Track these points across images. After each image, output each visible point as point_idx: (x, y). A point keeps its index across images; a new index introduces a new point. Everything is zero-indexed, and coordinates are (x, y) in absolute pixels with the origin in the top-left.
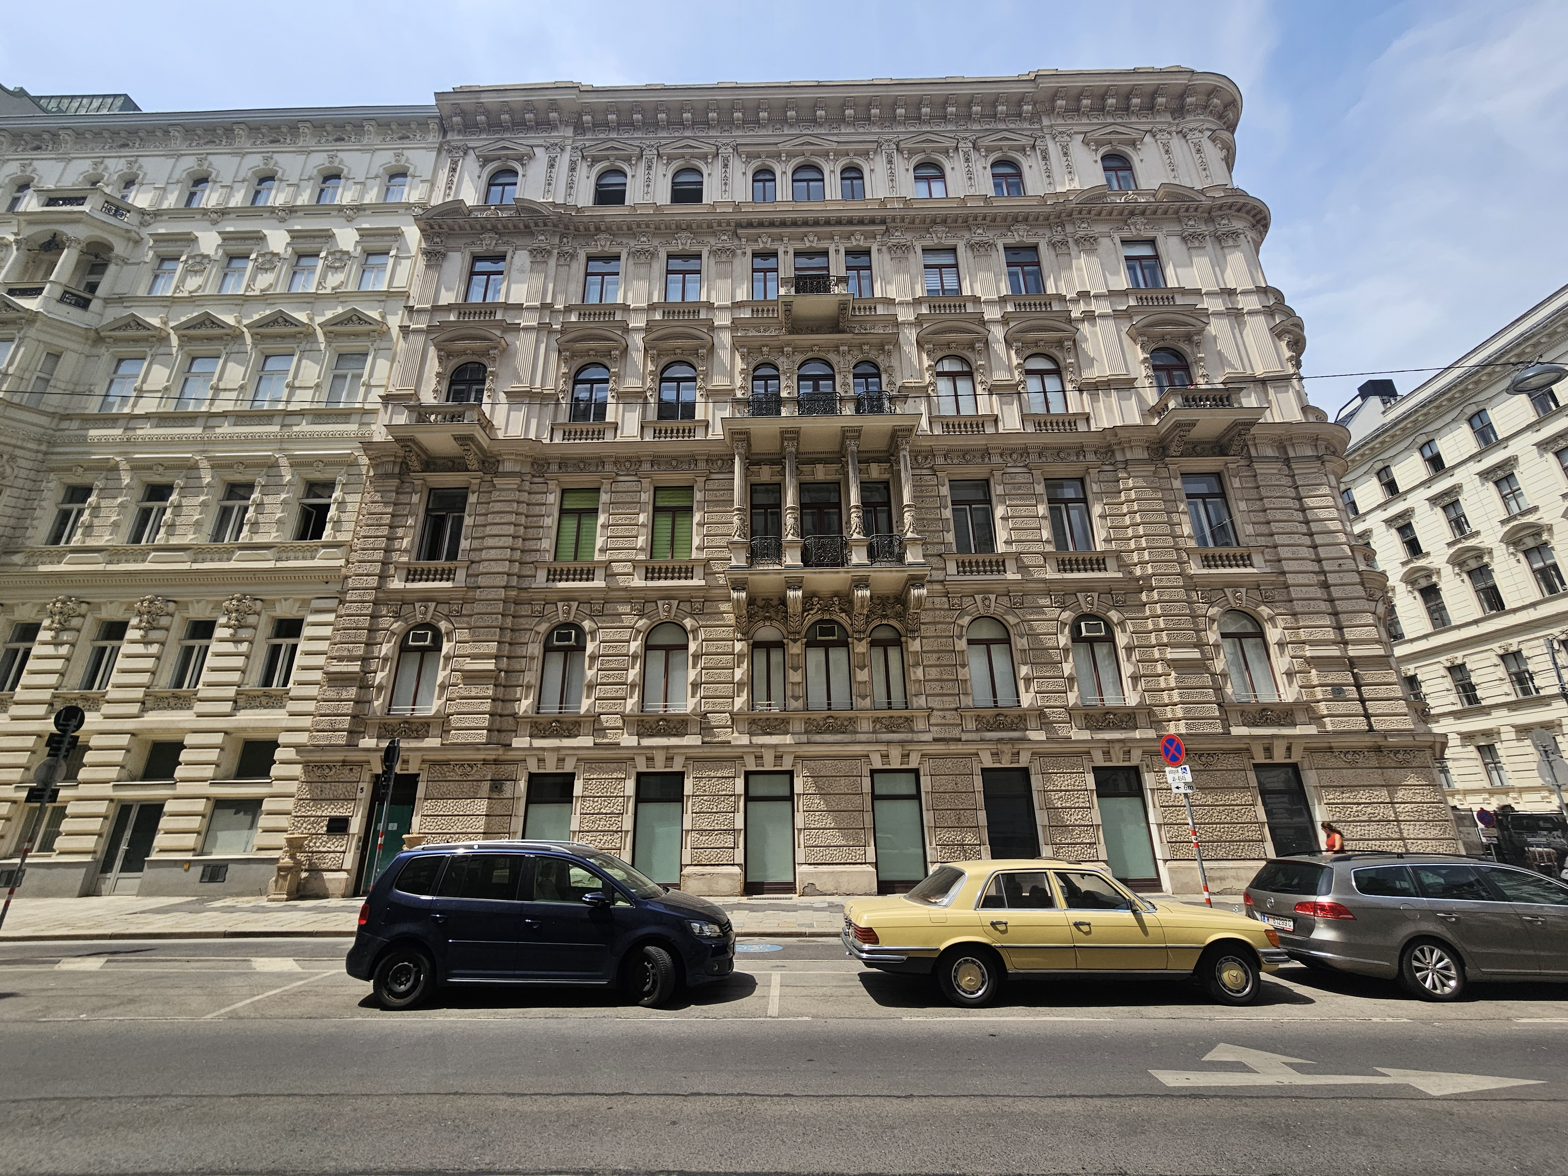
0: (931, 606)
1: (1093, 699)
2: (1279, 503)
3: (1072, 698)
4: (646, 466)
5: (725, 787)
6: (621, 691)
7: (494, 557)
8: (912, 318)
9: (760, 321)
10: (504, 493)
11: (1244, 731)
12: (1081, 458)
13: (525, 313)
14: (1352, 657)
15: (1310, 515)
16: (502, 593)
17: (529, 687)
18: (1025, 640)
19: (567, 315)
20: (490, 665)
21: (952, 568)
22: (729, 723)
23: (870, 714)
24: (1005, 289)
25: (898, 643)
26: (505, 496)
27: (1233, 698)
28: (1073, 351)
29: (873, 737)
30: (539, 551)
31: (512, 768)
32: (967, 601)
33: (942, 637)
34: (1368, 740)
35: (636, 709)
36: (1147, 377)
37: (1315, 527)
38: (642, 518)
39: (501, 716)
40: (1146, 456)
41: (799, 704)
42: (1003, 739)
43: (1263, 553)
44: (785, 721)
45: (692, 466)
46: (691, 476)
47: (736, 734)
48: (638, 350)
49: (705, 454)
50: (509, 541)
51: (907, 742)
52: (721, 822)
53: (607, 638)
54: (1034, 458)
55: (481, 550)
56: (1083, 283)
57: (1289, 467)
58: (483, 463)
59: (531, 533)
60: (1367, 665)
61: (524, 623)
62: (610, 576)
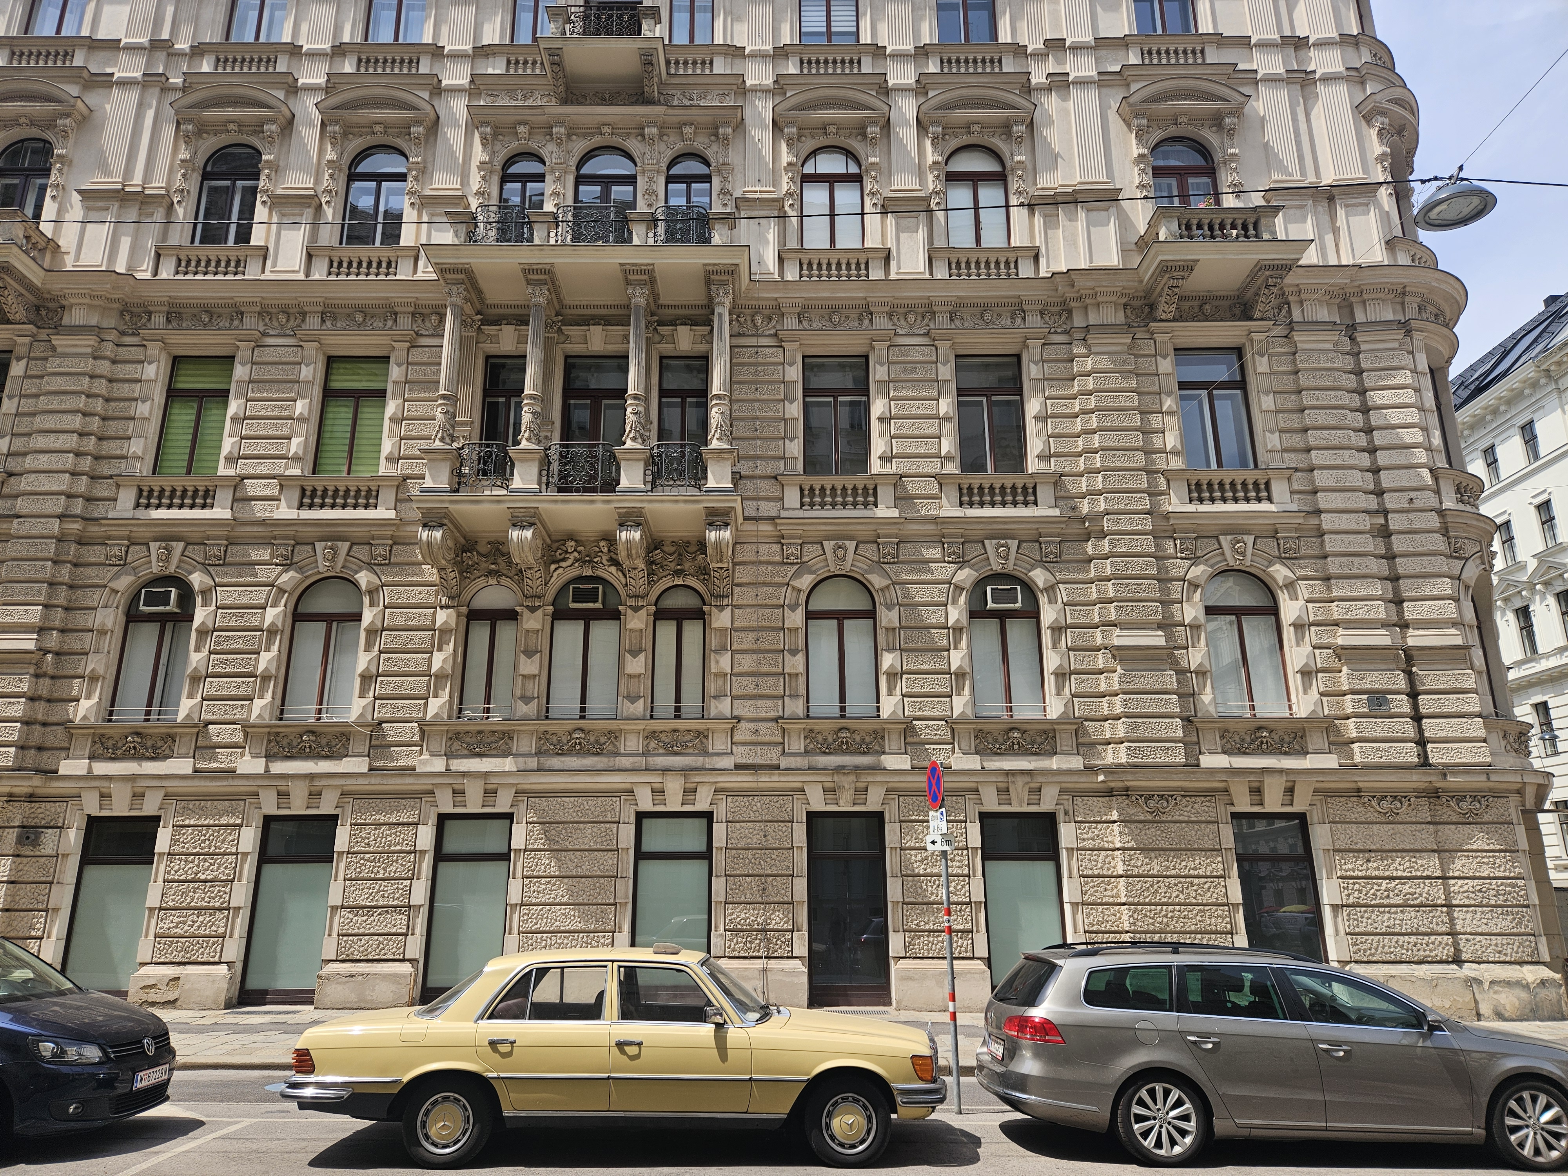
0: (753, 558)
1: (995, 708)
2: (1326, 398)
3: (960, 705)
4: (313, 322)
5: (400, 840)
6: (243, 687)
7: (46, 467)
8: (769, 82)
9: (516, 81)
10: (68, 362)
11: (1221, 761)
12: (1019, 321)
13: (123, 57)
14: (1410, 648)
15: (1375, 418)
16: (55, 526)
17: (94, 679)
18: (894, 614)
19: (196, 59)
20: (28, 643)
21: (792, 497)
22: (417, 738)
23: (641, 725)
24: (928, 34)
25: (699, 615)
26: (69, 366)
27: (1212, 709)
28: (1027, 142)
29: (641, 761)
30: (126, 458)
31: (59, 807)
32: (811, 552)
33: (766, 606)
34: (1417, 780)
35: (267, 717)
36: (1141, 186)
37: (1379, 438)
38: (300, 407)
39: (44, 724)
40: (1120, 318)
41: (531, 709)
42: (843, 767)
43: (1289, 479)
44: (507, 736)
45: (390, 323)
46: (386, 340)
47: (426, 756)
48: (311, 124)
49: (408, 304)
50: (72, 441)
51: (696, 769)
52: (390, 894)
53: (228, 602)
54: (942, 320)
55: (25, 454)
56: (1056, 25)
57: (1352, 339)
58: (38, 309)
59: (113, 428)
60: (1432, 661)
61: (91, 575)
62: (240, 499)
